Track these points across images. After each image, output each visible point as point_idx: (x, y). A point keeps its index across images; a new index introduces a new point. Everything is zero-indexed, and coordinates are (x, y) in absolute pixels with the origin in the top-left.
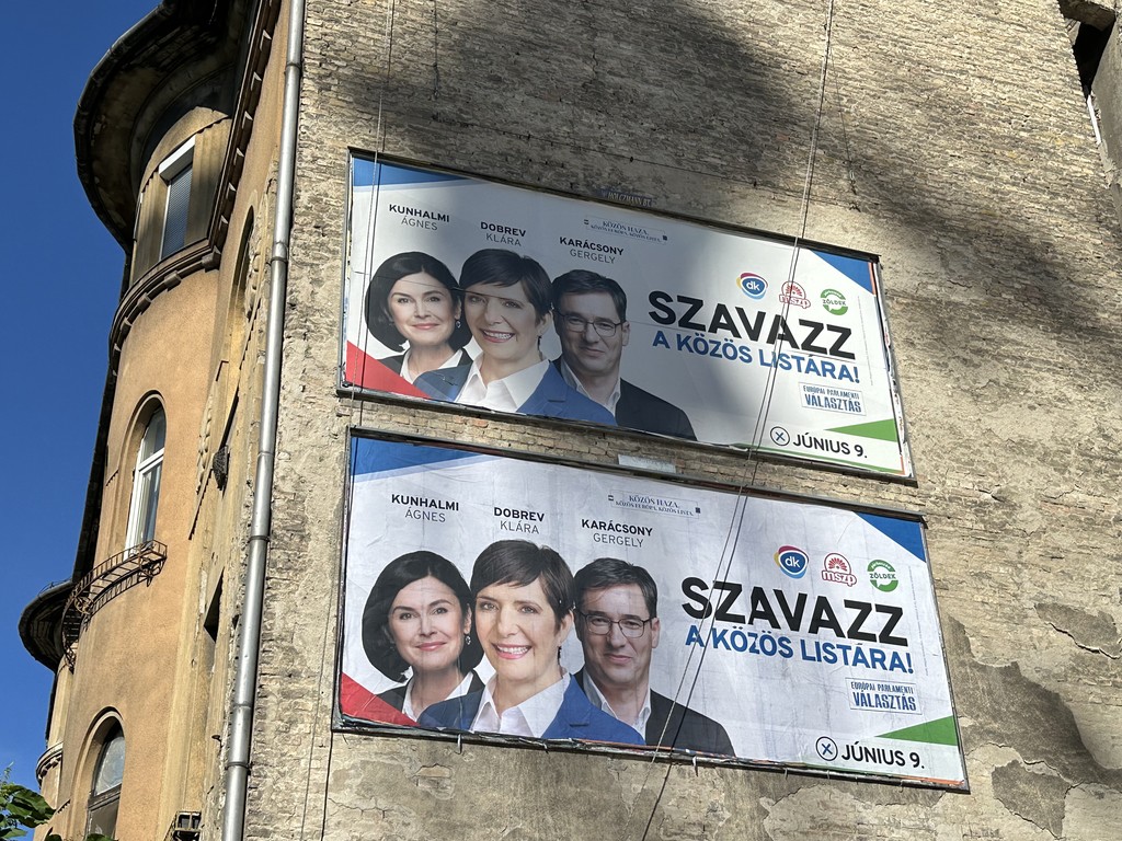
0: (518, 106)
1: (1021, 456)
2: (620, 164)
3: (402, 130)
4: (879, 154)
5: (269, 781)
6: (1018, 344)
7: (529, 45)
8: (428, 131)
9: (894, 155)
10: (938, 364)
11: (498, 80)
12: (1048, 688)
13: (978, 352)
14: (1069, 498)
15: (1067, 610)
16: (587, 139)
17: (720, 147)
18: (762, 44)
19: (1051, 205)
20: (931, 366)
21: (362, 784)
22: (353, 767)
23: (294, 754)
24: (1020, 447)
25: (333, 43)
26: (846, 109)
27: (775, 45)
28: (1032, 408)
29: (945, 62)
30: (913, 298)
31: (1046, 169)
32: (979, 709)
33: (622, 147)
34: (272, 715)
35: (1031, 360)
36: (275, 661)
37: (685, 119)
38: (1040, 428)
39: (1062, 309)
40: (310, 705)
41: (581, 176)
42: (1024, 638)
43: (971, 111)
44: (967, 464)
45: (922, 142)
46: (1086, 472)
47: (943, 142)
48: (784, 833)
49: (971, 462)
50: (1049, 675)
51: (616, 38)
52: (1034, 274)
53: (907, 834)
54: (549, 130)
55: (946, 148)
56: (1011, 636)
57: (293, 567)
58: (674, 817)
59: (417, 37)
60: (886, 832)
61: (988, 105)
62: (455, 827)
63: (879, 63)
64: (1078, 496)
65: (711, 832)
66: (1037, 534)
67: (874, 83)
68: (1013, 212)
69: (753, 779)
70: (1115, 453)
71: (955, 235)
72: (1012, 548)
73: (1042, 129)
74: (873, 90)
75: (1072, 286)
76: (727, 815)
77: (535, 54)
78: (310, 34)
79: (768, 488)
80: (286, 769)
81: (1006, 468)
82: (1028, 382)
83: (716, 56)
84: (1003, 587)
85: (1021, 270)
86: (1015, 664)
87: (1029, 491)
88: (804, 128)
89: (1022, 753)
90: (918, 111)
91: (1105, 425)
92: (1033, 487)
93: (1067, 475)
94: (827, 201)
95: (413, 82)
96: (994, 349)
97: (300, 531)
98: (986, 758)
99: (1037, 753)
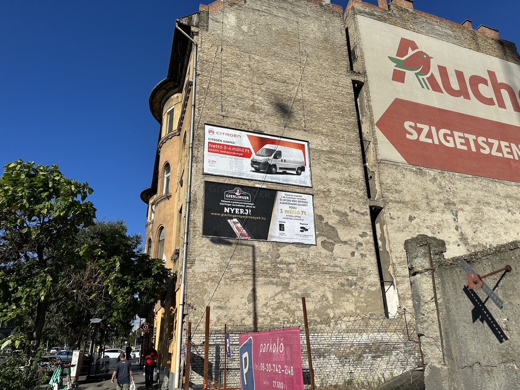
0: (238, 112)
2: (258, 124)
3: (215, 118)
4: (311, 119)
5: (191, 246)
6: (335, 158)
7: (241, 98)
8: (220, 119)
9: (314, 119)
10: (319, 163)
11: (234, 106)
12: (333, 226)
13: (327, 160)
14: (341, 190)
15: (338, 211)
16: (251, 119)
17: (278, 119)
18: (288, 95)
19: (345, 128)
20: (317, 164)
21: (207, 246)
22: (206, 243)
23: (195, 241)
24: (333, 180)
25: (201, 100)
26: (304, 109)
27: (291, 95)
28: (336, 172)
29: (326, 97)
30: (315, 150)
31: (345, 120)
32: (320, 230)
33: (258, 120)
34: (191, 235)
35: (337, 162)
36: (192, 225)
37: (271, 113)
38: (337, 176)
39: (345, 151)
40: (198, 232)
41: (250, 127)
42: (330, 217)
43: (330, 108)
44: (322, 183)
45: (320, 115)
46: (345, 184)
48: (282, 253)
50: (333, 224)
51: (258, 95)
52: (340, 143)
53: (304, 253)
54: (244, 117)
55: (324, 116)
56: (327, 216)
57: (195, 207)
58: (262, 251)
59: (218, 98)
60: (300, 253)
61: (334, 106)
63: (312, 98)
64: (344, 189)
65: (269, 254)
66: (334, 197)
67: (311, 102)
68: (337, 130)
69: (277, 244)
70: (352, 180)
71: (325, 136)
72: (329, 200)
73: (345, 111)
74: (310, 104)
75: (347, 145)
76: (272, 250)
77: (241, 100)
78: (196, 98)
79: (283, 190)
80: (194, 244)
81: (330, 184)
82: (336, 166)
83: (278, 98)
84: (327, 207)
85: (337, 142)
86: (327, 222)
88: (296, 114)
89: (327, 238)
90: (319, 108)
91: (350, 175)
92: (335, 188)
93: (342, 185)
94: (299, 130)
95: (217, 107)
96: (330, 160)
97: (196, 201)
98: (320, 239)
99: (330, 238)
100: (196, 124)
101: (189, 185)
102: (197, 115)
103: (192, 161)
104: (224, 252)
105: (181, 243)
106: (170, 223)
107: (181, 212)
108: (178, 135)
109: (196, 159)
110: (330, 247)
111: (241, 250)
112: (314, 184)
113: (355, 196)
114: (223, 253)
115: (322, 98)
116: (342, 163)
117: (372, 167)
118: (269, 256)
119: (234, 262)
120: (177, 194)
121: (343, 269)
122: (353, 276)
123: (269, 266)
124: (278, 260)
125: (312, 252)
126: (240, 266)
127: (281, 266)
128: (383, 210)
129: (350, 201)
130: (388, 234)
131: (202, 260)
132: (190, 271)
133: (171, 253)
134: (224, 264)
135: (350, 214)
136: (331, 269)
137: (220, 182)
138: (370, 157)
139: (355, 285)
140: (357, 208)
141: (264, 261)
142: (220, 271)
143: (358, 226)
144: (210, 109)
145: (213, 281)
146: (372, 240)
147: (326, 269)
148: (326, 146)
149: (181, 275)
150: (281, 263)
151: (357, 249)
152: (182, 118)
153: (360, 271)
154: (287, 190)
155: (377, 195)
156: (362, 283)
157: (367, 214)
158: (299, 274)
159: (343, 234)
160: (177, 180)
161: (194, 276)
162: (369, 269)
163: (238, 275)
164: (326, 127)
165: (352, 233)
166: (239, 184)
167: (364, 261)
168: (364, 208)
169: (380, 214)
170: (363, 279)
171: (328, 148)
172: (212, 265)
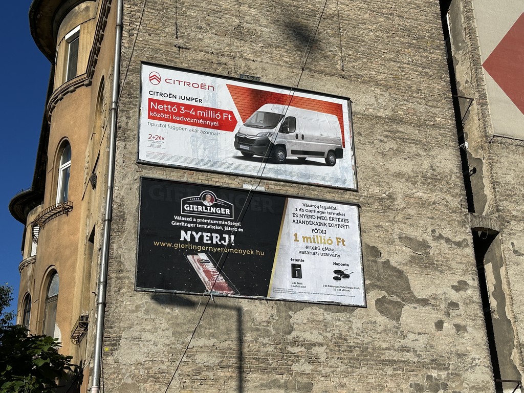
0: (209, 40)
1: (399, 179)
2: (248, 63)
3: (162, 52)
4: (354, 53)
5: (112, 309)
6: (402, 133)
7: (214, 12)
8: (173, 52)
9: (360, 53)
10: (370, 142)
11: (201, 28)
12: (400, 269)
13: (386, 137)
14: (415, 195)
15: (410, 239)
16: (235, 52)
17: (289, 53)
18: (309, 6)
19: (422, 72)
20: (367, 143)
21: (146, 310)
22: (142, 304)
23: (121, 299)
24: (399, 175)
25: (135, 15)
26: (342, 34)
27: (314, 6)
28: (405, 159)
29: (384, 10)
30: (362, 115)
31: (422, 56)
32: (373, 277)
33: (250, 55)
34: (113, 286)
35: (407, 139)
36: (114, 266)
37: (275, 42)
38: (407, 167)
39: (422, 117)
40: (127, 282)
41: (233, 68)
42: (392, 249)
43: (393, 32)
44: (377, 182)
45: (372, 47)
46: (424, 184)
47: (380, 46)
48: (297, 324)
49: (379, 182)
50: (400, 264)
51: (249, 7)
52: (412, 103)
53: (342, 323)
54: (221, 49)
55: (381, 49)
56: (388, 249)
57: (121, 231)
58: (257, 319)
59: (168, 10)
60: (334, 323)
61: (401, 29)
62: (178, 324)
63: (357, 12)
64: (420, 194)
65: (271, 324)
66: (402, 210)
67: (354, 21)
68: (406, 76)
69: (287, 305)
70: (436, 176)
71: (382, 87)
72: (391, 215)
73: (422, 38)
74: (353, 25)
75: (427, 107)
76: (277, 318)
77: (216, 15)
78: (125, 11)
79: (299, 195)
80: (118, 305)
81: (393, 184)
82: (405, 148)
83: (290, 12)
84: (386, 231)
85: (407, 101)
86: (388, 260)
87: (401, 193)
88: (324, 43)
89: (387, 293)
90: (371, 33)
91: (433, 165)
92: (402, 191)
93: (416, 186)
94: (331, 75)
95: (167, 30)
96: (393, 135)
97: (123, 217)
98: (374, 295)
99: (393, 293)
100: (124, 64)
101: (109, 185)
102: (126, 45)
103: (115, 137)
104: (179, 321)
105: (92, 304)
106: (70, 262)
107: (91, 239)
108: (87, 85)
109: (124, 132)
110: (394, 312)
111: (214, 318)
112: (361, 184)
113: (443, 208)
114: (177, 325)
115: (376, 12)
116: (417, 142)
117: (476, 151)
118: (271, 329)
119: (201, 342)
120: (84, 205)
121: (419, 356)
122: (440, 370)
123: (270, 349)
124: (290, 337)
125: (358, 321)
126: (211, 349)
127: (295, 350)
128: (499, 237)
129: (433, 218)
130: (509, 284)
131: (134, 339)
132: (109, 360)
133: (70, 323)
134: (179, 346)
135: (433, 244)
136: (397, 356)
137: (172, 179)
138: (473, 129)
139: (445, 389)
140: (447, 232)
141: (261, 340)
142: (172, 361)
143: (450, 269)
144: (154, 32)
145: (156, 380)
146: (477, 296)
147: (388, 355)
148: (385, 108)
149: (92, 369)
150: (295, 343)
151: (448, 314)
152: (96, 51)
153: (454, 360)
154: (307, 196)
155: (486, 207)
156: (457, 384)
157: (467, 245)
158: (331, 367)
159: (420, 285)
160: (85, 176)
161: (118, 371)
162: (473, 355)
163: (209, 368)
164: (386, 71)
165: (438, 282)
166: (211, 183)
167: (461, 340)
168: (461, 233)
169: (494, 244)
170: (459, 375)
171: (388, 113)
172: (154, 349)
